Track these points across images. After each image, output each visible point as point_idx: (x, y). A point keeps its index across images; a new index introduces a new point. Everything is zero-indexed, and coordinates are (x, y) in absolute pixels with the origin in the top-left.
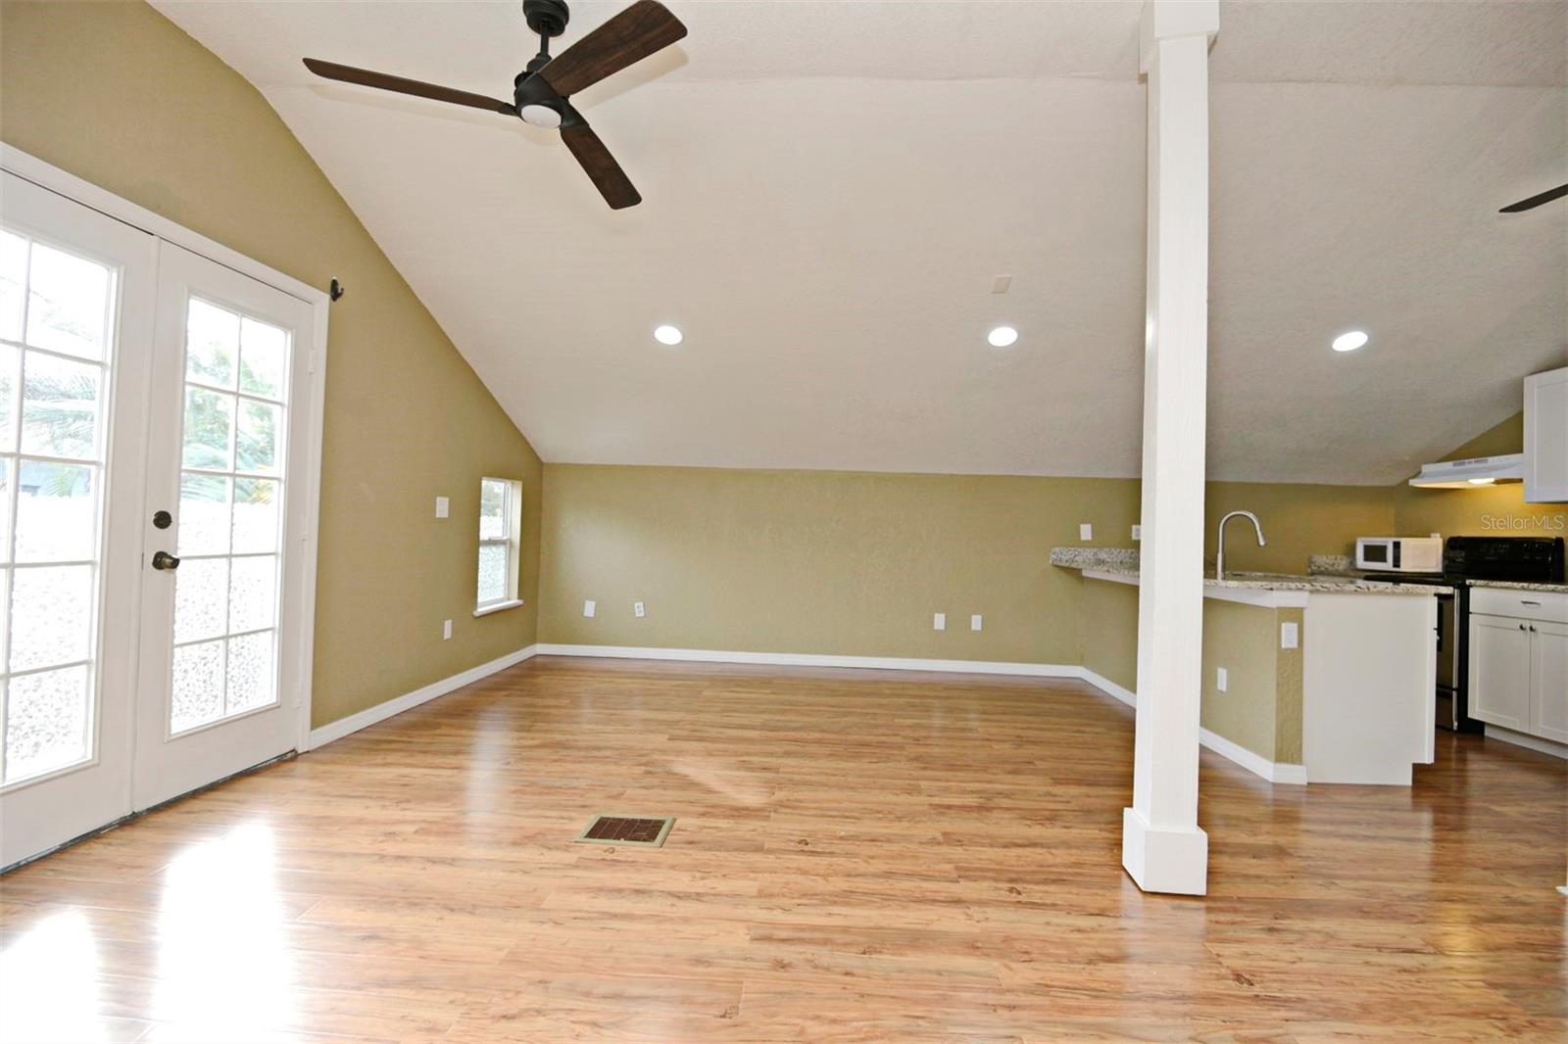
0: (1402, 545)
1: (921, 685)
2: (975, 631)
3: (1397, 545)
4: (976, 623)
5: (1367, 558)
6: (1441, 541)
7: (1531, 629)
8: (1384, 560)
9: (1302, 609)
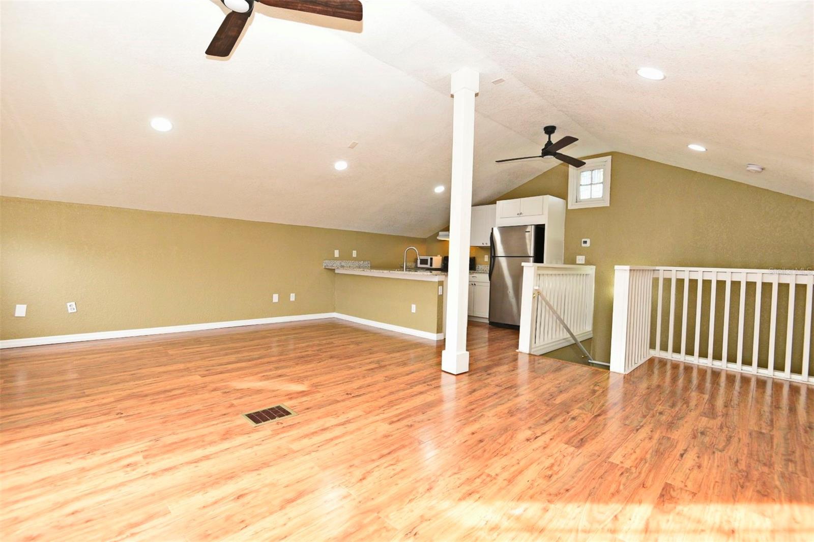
0: (433, 260)
1: (281, 329)
2: (292, 301)
3: (431, 259)
4: (292, 297)
5: (421, 264)
6: (441, 257)
7: (475, 284)
8: (427, 264)
9: (443, 281)
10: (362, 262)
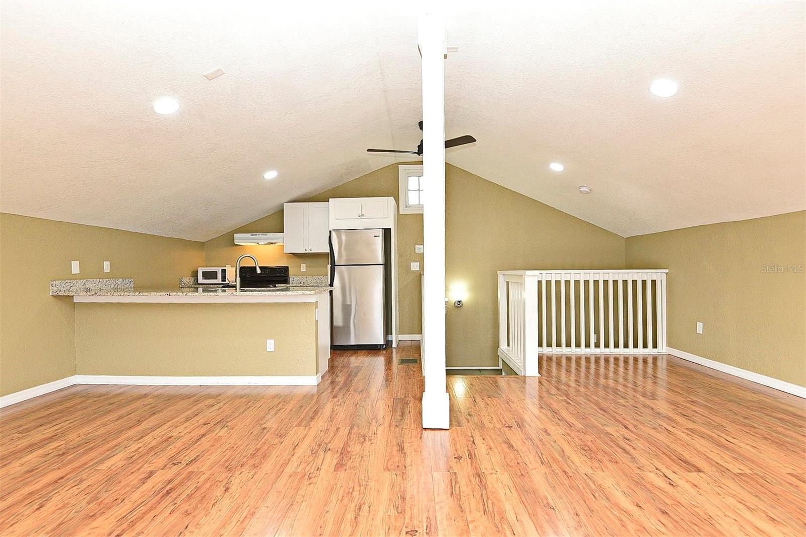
0: (227, 271)
3: (224, 271)
5: (204, 278)
8: (216, 278)
10: (121, 280)
